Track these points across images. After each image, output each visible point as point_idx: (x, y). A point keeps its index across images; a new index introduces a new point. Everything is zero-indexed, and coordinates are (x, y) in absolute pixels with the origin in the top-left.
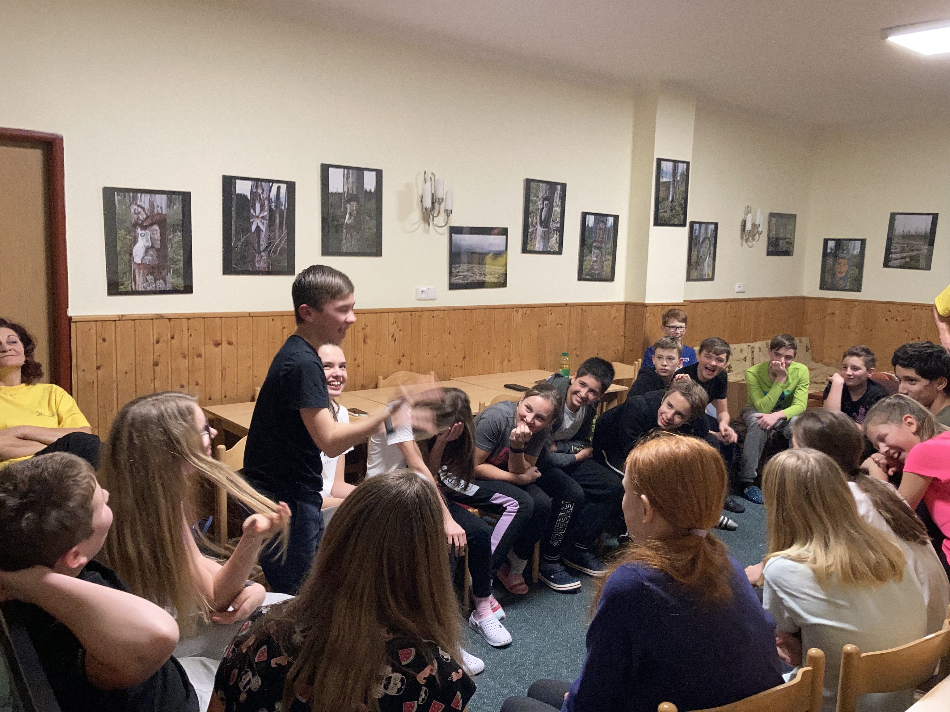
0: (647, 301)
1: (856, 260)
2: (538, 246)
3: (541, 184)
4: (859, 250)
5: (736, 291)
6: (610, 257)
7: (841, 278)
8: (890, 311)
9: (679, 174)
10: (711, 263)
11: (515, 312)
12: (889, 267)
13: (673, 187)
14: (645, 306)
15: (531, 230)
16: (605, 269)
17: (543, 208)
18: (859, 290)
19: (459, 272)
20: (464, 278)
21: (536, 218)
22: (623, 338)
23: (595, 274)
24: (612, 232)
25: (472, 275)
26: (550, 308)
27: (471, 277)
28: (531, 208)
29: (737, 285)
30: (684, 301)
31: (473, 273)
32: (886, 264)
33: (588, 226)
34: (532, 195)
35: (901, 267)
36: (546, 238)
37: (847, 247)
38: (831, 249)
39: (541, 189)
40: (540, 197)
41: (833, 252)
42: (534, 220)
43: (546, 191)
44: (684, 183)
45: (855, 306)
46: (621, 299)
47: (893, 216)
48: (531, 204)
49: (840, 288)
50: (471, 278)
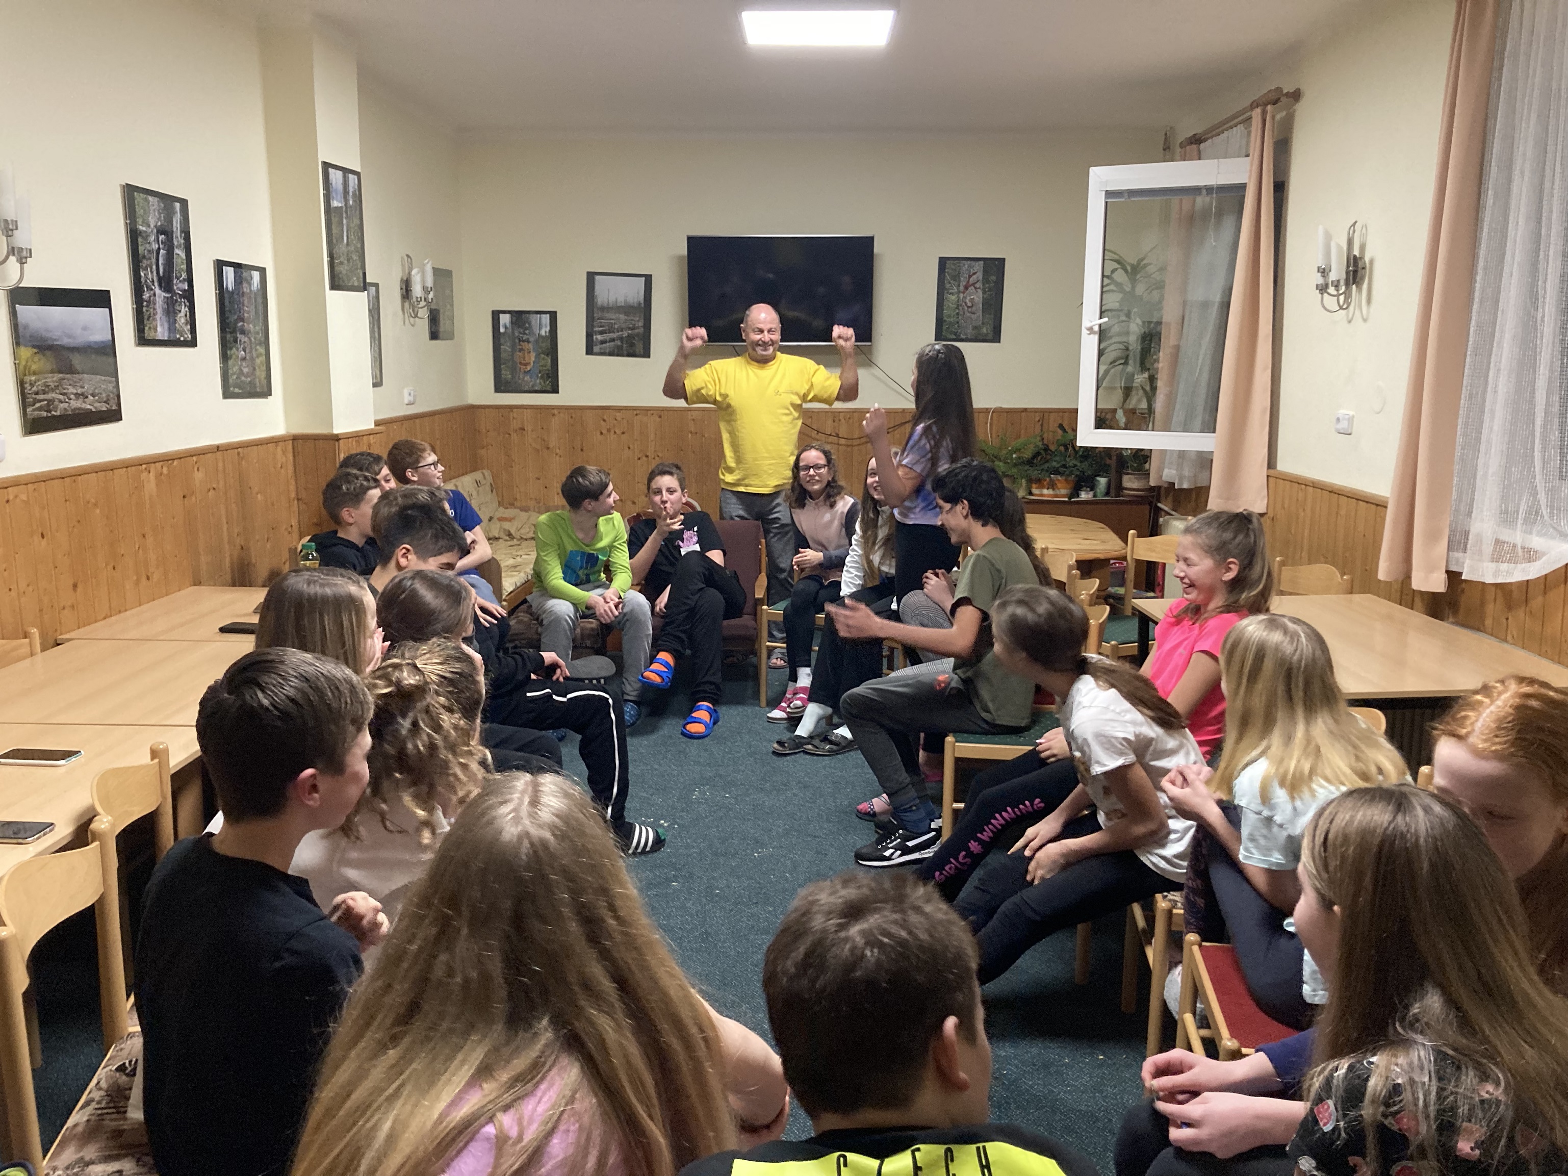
0: (337, 431)
1: (546, 345)
2: (161, 332)
3: (150, 198)
4: (548, 329)
5: (406, 401)
6: (262, 350)
7: (526, 373)
8: (604, 420)
9: (351, 194)
10: (377, 356)
11: (145, 474)
12: (595, 354)
13: (347, 218)
14: (336, 438)
15: (146, 296)
16: (258, 373)
17: (159, 249)
18: (555, 390)
19: (37, 393)
20: (48, 405)
21: (152, 272)
22: (296, 501)
23: (246, 383)
24: (260, 300)
25: (61, 397)
26: (195, 458)
27: (61, 402)
28: (141, 249)
29: (406, 392)
31: (64, 394)
32: (589, 351)
33: (227, 288)
34: (140, 221)
35: (611, 354)
36: (171, 312)
37: (530, 323)
38: (506, 327)
39: (152, 208)
40: (152, 226)
41: (509, 331)
42: (149, 275)
43: (160, 214)
44: (358, 212)
45: (554, 415)
46: (279, 428)
47: (591, 276)
48: (140, 240)
49: (527, 388)
50: (62, 405)
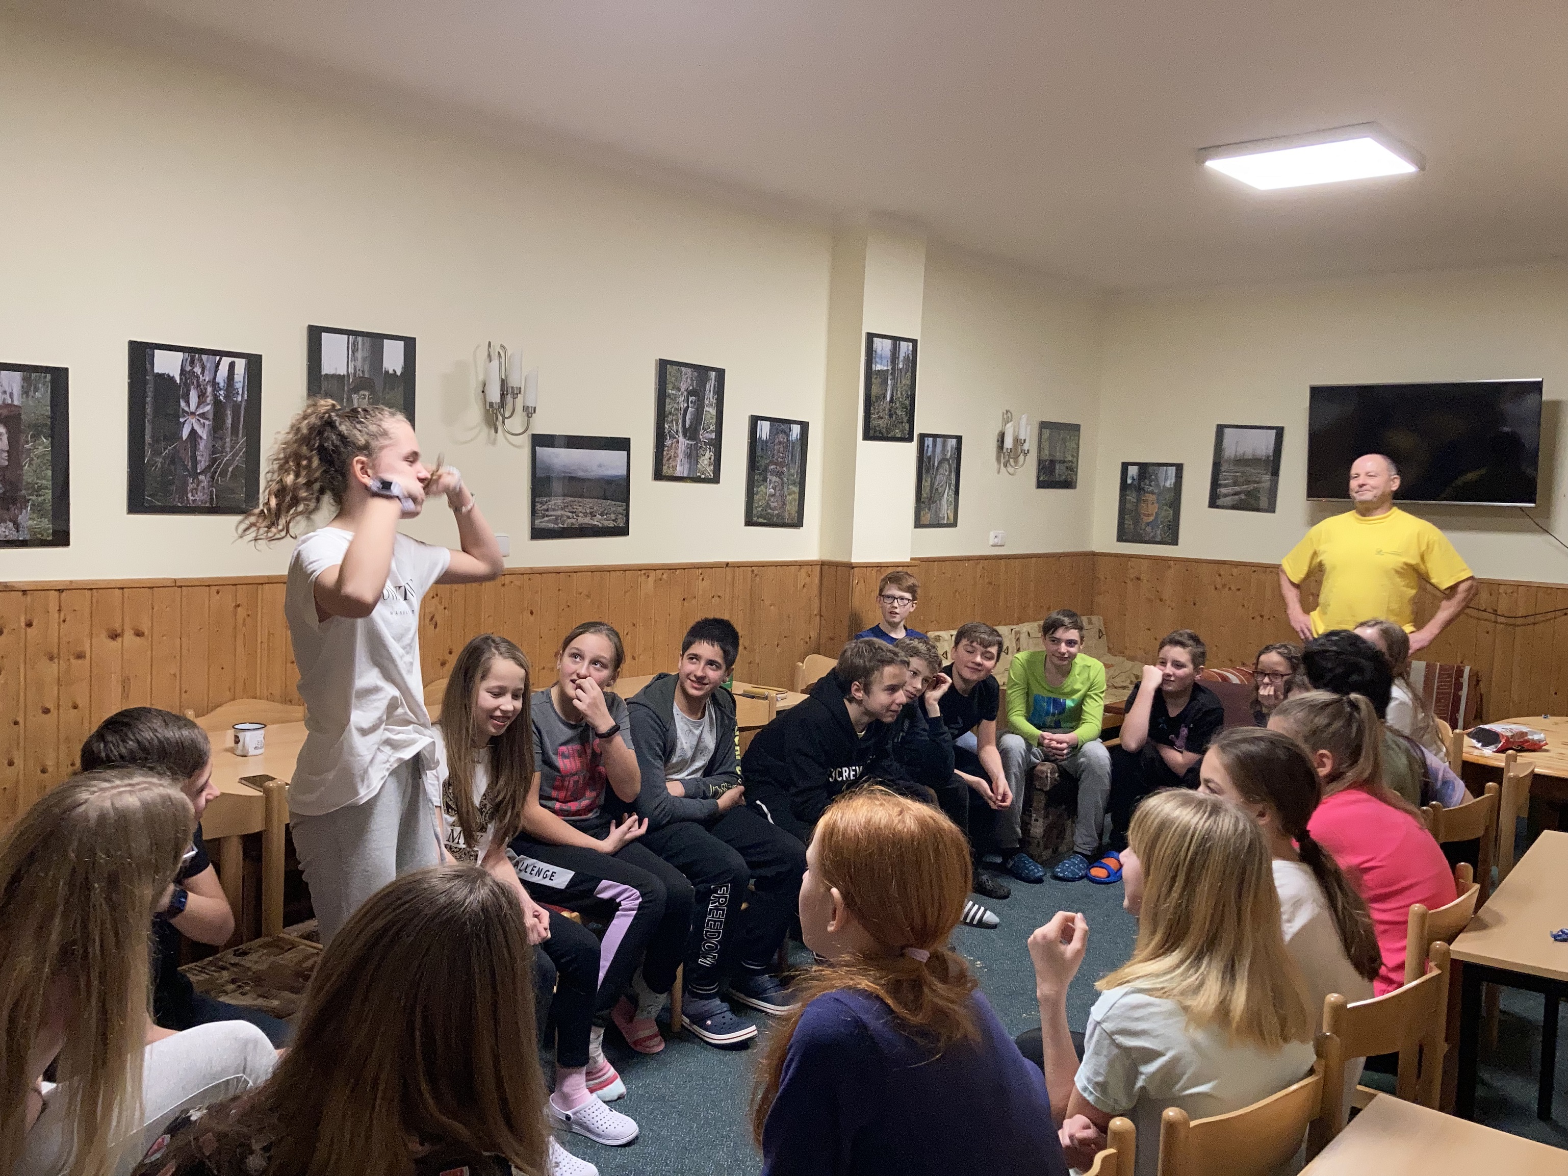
0: (854, 560)
1: (1170, 496)
2: (681, 469)
3: (683, 369)
4: (1173, 480)
5: (991, 543)
6: (796, 489)
7: (1148, 524)
8: (1220, 575)
9: (901, 358)
10: (952, 499)
11: (644, 577)
12: (1218, 507)
13: (893, 379)
14: (851, 566)
15: (668, 442)
16: (788, 507)
17: (688, 407)
18: (1174, 541)
19: (547, 510)
20: (557, 519)
21: (677, 424)
22: (818, 617)
23: (772, 515)
24: (798, 449)
25: (570, 514)
26: (700, 571)
27: (569, 518)
28: (668, 408)
29: (992, 535)
30: (912, 559)
31: (572, 512)
32: (1213, 504)
33: (760, 438)
34: (670, 386)
35: (1234, 507)
36: (693, 456)
37: (1156, 475)
38: (1133, 479)
39: (684, 377)
40: (683, 390)
41: (1136, 483)
42: (674, 426)
43: (692, 380)
44: (909, 374)
45: (1170, 567)
46: (813, 554)
47: (1220, 429)
48: (668, 400)
49: (1147, 538)
50: (569, 520)
